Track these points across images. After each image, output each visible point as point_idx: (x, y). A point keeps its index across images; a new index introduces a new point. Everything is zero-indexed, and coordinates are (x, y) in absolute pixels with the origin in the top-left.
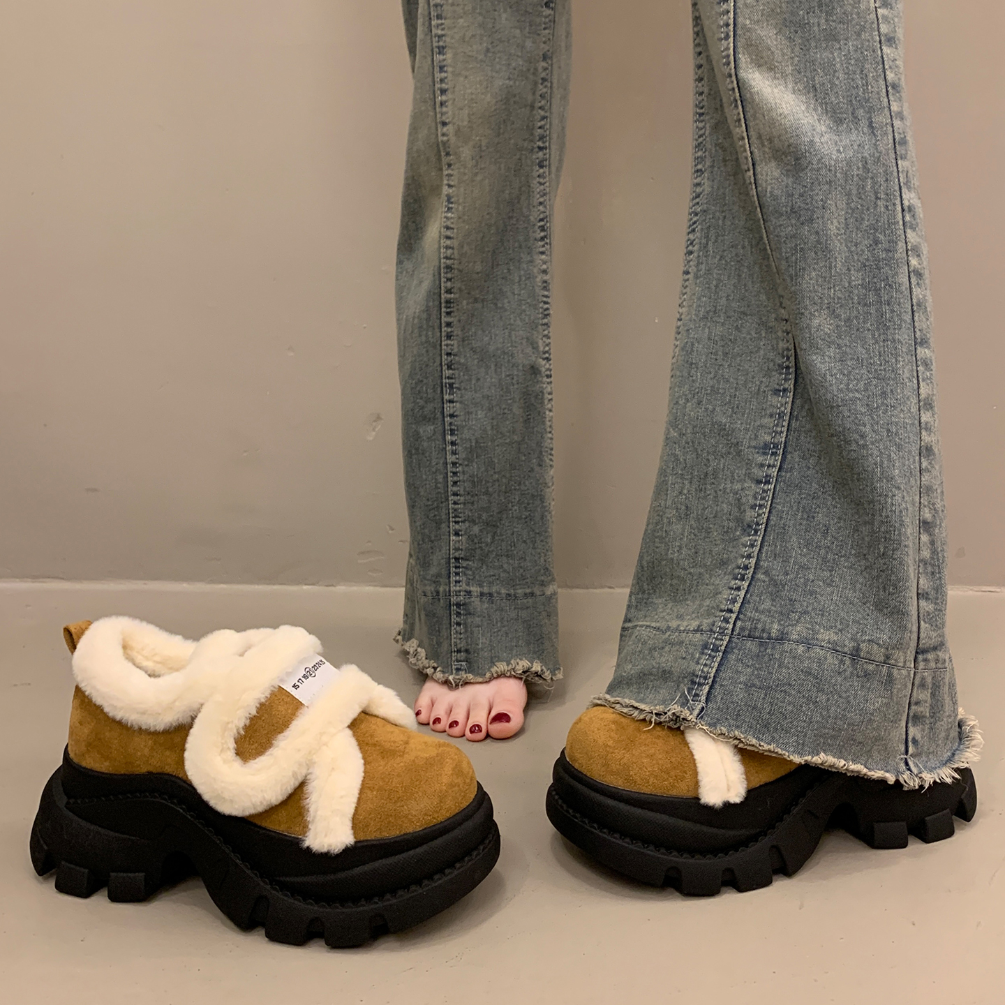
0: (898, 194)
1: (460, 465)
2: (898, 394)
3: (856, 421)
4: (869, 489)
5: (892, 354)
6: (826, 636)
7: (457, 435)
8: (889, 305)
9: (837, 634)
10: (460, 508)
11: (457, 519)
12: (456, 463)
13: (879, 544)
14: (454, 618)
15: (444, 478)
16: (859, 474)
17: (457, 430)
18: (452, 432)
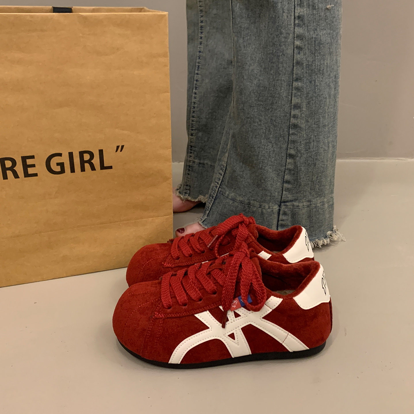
0: (293, 10)
2: (279, 104)
3: (259, 114)
4: (259, 142)
5: (279, 87)
6: (239, 198)
8: (282, 63)
9: (242, 197)
13: (260, 164)
16: (256, 136)
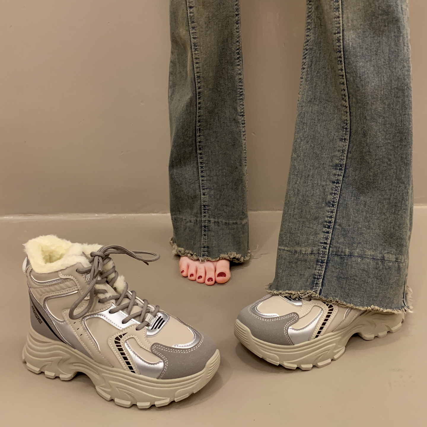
1: (204, 163)
7: (202, 150)
10: (205, 183)
11: (204, 188)
12: (202, 163)
14: (203, 233)
15: (197, 169)
17: (202, 148)
18: (200, 149)
